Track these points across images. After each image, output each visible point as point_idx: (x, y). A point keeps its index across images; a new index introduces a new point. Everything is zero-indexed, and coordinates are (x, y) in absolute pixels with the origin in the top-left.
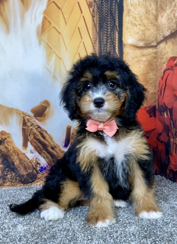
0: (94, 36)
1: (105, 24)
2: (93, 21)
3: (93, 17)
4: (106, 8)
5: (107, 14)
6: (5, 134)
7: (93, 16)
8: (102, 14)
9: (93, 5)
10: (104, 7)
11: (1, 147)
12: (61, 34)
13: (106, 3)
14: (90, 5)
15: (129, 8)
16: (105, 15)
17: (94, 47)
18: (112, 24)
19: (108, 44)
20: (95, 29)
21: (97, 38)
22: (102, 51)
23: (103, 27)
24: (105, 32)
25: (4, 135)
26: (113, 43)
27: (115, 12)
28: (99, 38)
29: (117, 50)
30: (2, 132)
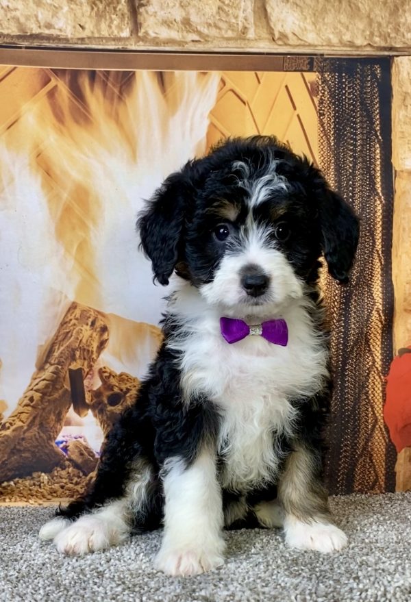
1: (348, 129)
2: (322, 125)
3: (321, 115)
4: (349, 94)
5: (354, 106)
6: (128, 381)
7: (320, 113)
8: (342, 106)
9: (320, 89)
10: (346, 91)
11: (118, 409)
13: (349, 83)
14: (313, 91)
15: (404, 89)
16: (348, 109)
18: (366, 128)
19: (358, 172)
20: (326, 142)
21: (331, 160)
23: (346, 135)
24: (350, 146)
25: (125, 382)
26: (369, 171)
27: (372, 101)
28: (335, 161)
29: (378, 186)
30: (121, 375)
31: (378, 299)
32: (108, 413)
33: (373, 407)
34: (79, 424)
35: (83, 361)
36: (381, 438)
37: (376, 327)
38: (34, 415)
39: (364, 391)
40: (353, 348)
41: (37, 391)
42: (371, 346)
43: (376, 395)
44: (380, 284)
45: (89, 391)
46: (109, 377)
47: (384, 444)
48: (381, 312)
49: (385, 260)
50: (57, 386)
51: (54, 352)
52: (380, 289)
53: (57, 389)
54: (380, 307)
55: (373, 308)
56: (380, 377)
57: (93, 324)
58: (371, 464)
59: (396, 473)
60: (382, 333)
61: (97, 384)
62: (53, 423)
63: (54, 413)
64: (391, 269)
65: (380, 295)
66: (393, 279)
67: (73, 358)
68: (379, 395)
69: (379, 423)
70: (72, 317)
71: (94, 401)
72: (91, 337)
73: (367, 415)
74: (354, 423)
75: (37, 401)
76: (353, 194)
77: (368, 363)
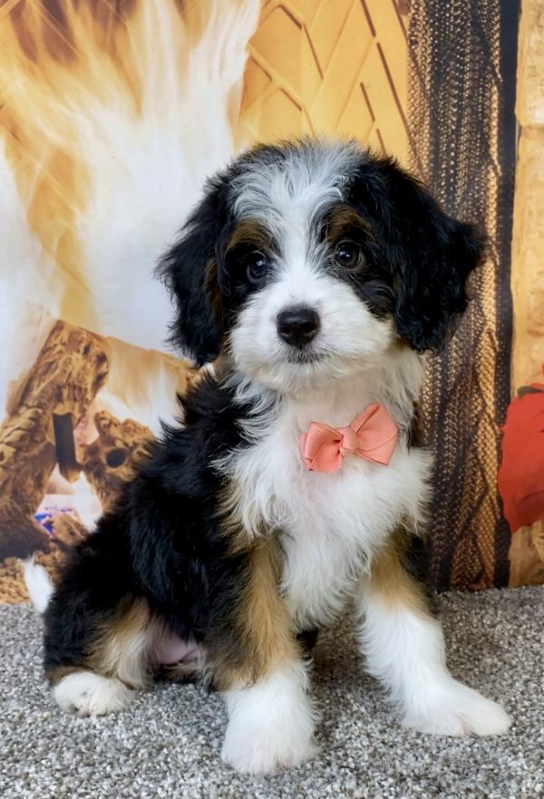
0: (416, 109)
1: (452, 63)
2: (413, 56)
3: (413, 43)
5: (462, 29)
6: (135, 431)
7: (411, 41)
8: (445, 29)
9: (413, 3)
10: (451, 5)
11: (122, 472)
12: (305, 110)
14: (401, 6)
16: (453, 32)
17: (415, 143)
18: (479, 62)
19: (464, 130)
20: (418, 84)
21: (425, 112)
22: (441, 155)
23: (448, 73)
24: (453, 90)
25: (132, 432)
26: (480, 126)
27: (490, 20)
28: (432, 113)
29: (494, 150)
30: (126, 423)
31: (491, 315)
32: (108, 477)
33: (483, 471)
34: (67, 492)
35: (72, 403)
36: (490, 513)
37: (488, 356)
38: (4, 479)
39: (471, 448)
40: (455, 385)
41: (9, 444)
42: (481, 383)
43: (488, 453)
44: (493, 293)
45: (81, 446)
46: (108, 426)
47: (494, 521)
48: (493, 334)
49: (502, 259)
50: (37, 438)
51: (32, 390)
52: (493, 302)
53: (37, 443)
54: (493, 327)
55: (483, 329)
56: (493, 428)
57: (87, 350)
58: (475, 549)
59: (509, 562)
60: (496, 365)
61: (92, 436)
62: (30, 490)
63: (33, 475)
64: (509, 272)
65: (494, 310)
66: (513, 286)
67: (59, 398)
68: (492, 453)
69: (491, 493)
70: (57, 341)
71: (87, 461)
72: (84, 368)
73: (474, 482)
74: (454, 492)
75: (9, 458)
76: (456, 162)
77: (476, 407)
